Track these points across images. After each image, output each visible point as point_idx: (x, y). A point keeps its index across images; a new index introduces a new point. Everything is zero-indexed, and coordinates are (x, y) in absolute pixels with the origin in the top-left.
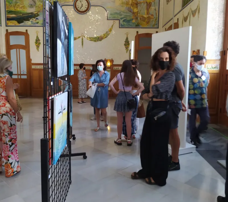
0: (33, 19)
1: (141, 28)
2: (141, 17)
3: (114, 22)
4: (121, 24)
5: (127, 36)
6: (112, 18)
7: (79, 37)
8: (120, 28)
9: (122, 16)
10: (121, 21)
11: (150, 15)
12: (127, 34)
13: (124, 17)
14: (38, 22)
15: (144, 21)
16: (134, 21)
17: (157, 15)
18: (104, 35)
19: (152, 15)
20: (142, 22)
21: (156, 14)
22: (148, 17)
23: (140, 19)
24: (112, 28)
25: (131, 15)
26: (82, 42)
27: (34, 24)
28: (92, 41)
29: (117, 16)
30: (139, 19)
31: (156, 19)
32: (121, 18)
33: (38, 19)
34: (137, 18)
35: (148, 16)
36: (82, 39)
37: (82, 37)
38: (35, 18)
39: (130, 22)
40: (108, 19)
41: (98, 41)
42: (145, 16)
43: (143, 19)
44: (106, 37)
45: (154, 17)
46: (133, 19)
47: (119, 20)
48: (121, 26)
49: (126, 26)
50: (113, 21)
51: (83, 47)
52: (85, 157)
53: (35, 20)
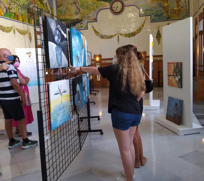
0: (78, 24)
1: (172, 20)
2: (172, 11)
3: (146, 18)
4: (153, 19)
5: (159, 29)
6: (144, 14)
7: (115, 35)
8: (151, 22)
9: (154, 12)
10: (153, 16)
11: (180, 8)
12: (158, 27)
13: (155, 12)
14: (82, 26)
15: (175, 13)
16: (165, 15)
17: (188, 6)
18: (137, 30)
19: (182, 7)
20: (173, 14)
21: (186, 6)
22: (178, 10)
23: (171, 12)
24: (144, 23)
25: (162, 10)
26: (118, 39)
27: (79, 28)
28: (126, 37)
29: (148, 12)
30: (169, 12)
31: (186, 11)
32: (153, 14)
33: (82, 23)
34: (168, 12)
35: (178, 8)
36: (118, 36)
37: (117, 35)
38: (79, 23)
39: (161, 16)
40: (141, 16)
41: (132, 36)
42: (176, 9)
43: (174, 12)
44: (139, 32)
45: (185, 9)
46: (163, 13)
47: (151, 15)
48: (153, 21)
49: (157, 20)
50: (144, 17)
51: (119, 43)
52: (102, 133)
53: (80, 25)
